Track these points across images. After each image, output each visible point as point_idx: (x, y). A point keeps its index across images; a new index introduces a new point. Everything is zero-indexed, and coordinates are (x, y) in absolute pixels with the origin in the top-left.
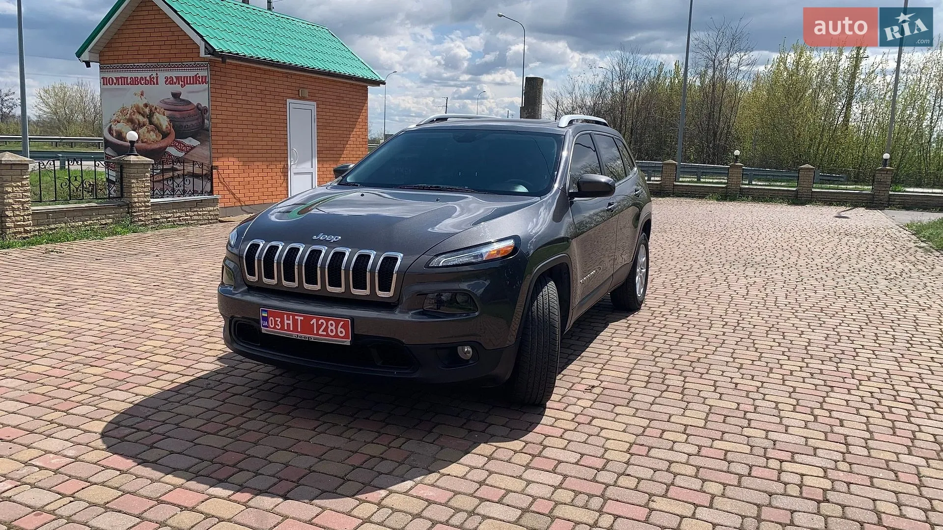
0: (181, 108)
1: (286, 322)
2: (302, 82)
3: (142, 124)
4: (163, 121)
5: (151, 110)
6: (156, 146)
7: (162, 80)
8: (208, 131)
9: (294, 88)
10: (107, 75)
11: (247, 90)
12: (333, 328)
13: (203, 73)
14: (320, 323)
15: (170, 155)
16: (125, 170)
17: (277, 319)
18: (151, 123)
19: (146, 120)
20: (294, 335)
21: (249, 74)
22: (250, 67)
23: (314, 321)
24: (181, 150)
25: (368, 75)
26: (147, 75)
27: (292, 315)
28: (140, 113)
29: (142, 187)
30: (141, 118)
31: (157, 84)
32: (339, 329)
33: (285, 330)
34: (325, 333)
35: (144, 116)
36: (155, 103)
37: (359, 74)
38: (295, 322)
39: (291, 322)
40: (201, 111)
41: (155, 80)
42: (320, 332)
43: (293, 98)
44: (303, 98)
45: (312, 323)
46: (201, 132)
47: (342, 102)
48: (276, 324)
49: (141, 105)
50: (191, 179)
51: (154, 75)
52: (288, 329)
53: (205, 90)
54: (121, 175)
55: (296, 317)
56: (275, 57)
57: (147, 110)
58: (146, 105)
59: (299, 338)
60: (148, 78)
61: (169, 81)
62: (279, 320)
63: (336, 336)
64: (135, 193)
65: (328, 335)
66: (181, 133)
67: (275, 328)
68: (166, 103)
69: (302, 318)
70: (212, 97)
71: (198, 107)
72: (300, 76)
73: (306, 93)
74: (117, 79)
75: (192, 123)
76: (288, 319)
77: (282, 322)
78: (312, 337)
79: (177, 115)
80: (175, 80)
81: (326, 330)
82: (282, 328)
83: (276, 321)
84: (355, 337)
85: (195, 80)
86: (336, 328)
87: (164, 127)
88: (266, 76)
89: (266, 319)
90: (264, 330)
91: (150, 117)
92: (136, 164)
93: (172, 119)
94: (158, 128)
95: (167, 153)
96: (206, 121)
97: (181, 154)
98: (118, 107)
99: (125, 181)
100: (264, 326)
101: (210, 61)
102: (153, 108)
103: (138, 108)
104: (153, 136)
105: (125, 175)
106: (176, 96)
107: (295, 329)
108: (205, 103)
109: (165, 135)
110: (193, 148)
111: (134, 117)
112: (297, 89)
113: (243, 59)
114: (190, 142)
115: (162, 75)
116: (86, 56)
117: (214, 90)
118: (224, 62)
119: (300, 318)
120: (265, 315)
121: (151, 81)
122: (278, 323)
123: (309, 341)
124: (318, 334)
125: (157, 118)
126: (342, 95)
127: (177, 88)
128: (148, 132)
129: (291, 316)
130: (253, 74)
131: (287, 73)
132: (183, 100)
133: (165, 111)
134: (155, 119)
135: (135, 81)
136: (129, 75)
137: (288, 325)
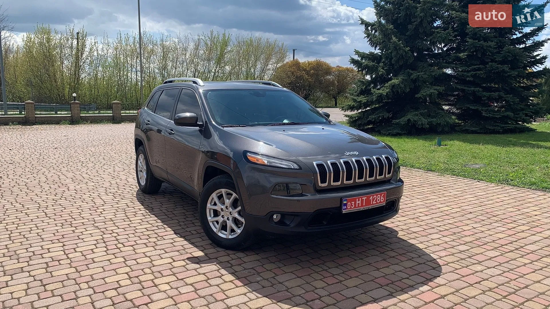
1: (357, 202)
14: (374, 198)
17: (352, 203)
20: (362, 209)
23: (372, 197)
27: (360, 198)
32: (382, 198)
33: (357, 207)
34: (376, 202)
38: (362, 200)
39: (360, 202)
42: (374, 203)
45: (370, 199)
48: (352, 205)
52: (359, 206)
55: (363, 198)
59: (364, 209)
62: (354, 202)
63: (380, 202)
67: (351, 208)
69: (366, 198)
76: (359, 201)
77: (355, 204)
78: (370, 207)
81: (376, 201)
82: (354, 207)
86: (377, 198)
89: (346, 205)
90: (344, 212)
100: (344, 209)
107: (362, 205)
120: (345, 202)
122: (353, 204)
123: (368, 209)
124: (373, 204)
137: (359, 204)
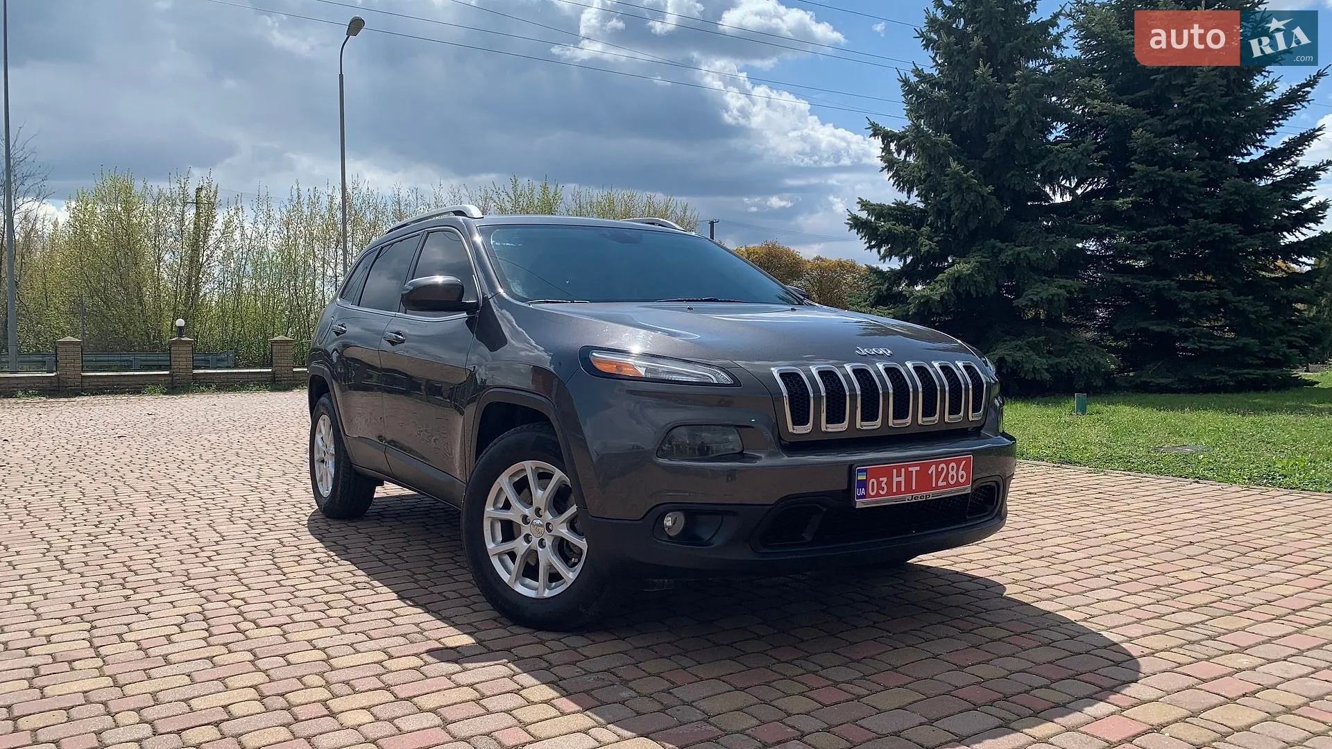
1: (895, 479)
12: (954, 472)
14: (940, 470)
17: (881, 479)
20: (908, 498)
23: (933, 467)
27: (903, 466)
32: (961, 472)
33: (895, 494)
34: (945, 483)
38: (909, 474)
39: (902, 479)
42: (940, 484)
45: (930, 472)
48: (880, 487)
52: (899, 492)
55: (910, 469)
59: (913, 500)
62: (885, 479)
63: (958, 483)
65: (949, 485)
67: (878, 495)
69: (918, 468)
76: (899, 475)
77: (889, 484)
78: (931, 494)
81: (946, 478)
82: (886, 492)
83: (879, 483)
86: (948, 473)
89: (863, 484)
90: (860, 504)
100: (859, 497)
107: (908, 489)
119: (914, 469)
120: (862, 477)
122: (883, 485)
123: (925, 501)
124: (937, 487)
129: (903, 470)
137: (899, 483)
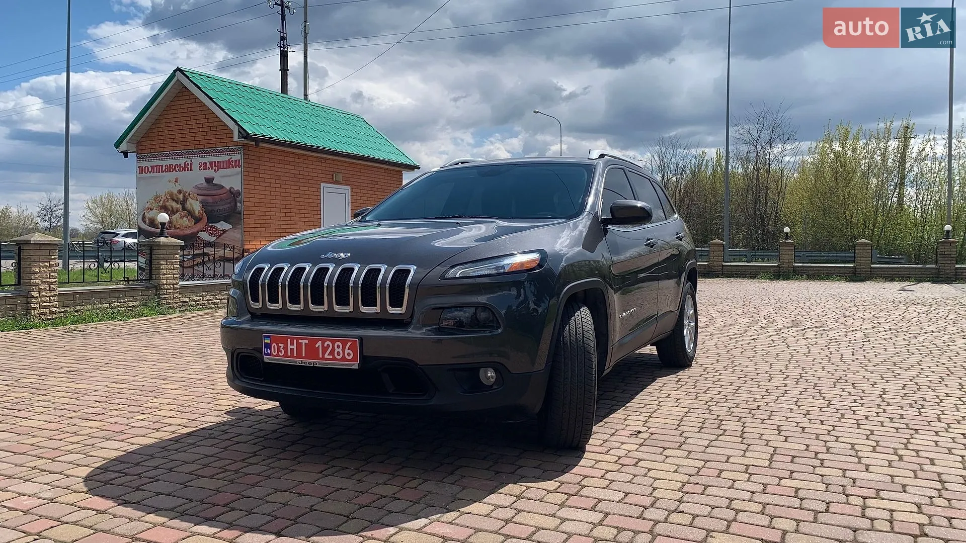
0: (214, 192)
1: (290, 347)
2: (336, 167)
3: (175, 210)
4: (196, 206)
5: (184, 196)
6: (189, 232)
7: (196, 166)
8: (240, 213)
9: (328, 173)
10: (144, 164)
11: (280, 174)
12: (340, 350)
13: (236, 157)
14: (325, 345)
15: (201, 240)
16: (154, 252)
17: (280, 345)
18: (184, 209)
19: (179, 206)
20: (299, 361)
21: (282, 158)
22: (284, 151)
23: (320, 343)
24: (213, 235)
25: (403, 160)
26: (181, 162)
27: (295, 338)
28: (173, 200)
29: (171, 269)
30: (174, 205)
31: (191, 170)
32: (347, 351)
33: (289, 357)
34: (331, 357)
35: (177, 202)
36: (188, 189)
37: (394, 158)
38: (299, 345)
39: (294, 347)
40: (234, 195)
41: (189, 167)
42: (326, 356)
43: (327, 182)
44: (337, 183)
45: (317, 346)
46: (233, 216)
47: (376, 186)
48: (279, 351)
49: (175, 192)
50: (222, 263)
51: (189, 162)
52: (292, 356)
53: (237, 174)
54: (151, 257)
55: (300, 341)
56: (309, 141)
57: (181, 197)
58: (180, 192)
59: (303, 364)
60: (183, 165)
61: (203, 167)
62: (282, 345)
63: (344, 359)
64: (164, 274)
65: (334, 359)
66: (213, 217)
67: (278, 355)
68: (199, 188)
69: (307, 342)
70: (245, 180)
71: (230, 191)
72: (334, 160)
73: (340, 177)
74: (152, 167)
75: (223, 207)
76: (292, 344)
77: (286, 348)
78: (318, 363)
79: (210, 199)
80: (208, 166)
81: (332, 353)
82: (286, 355)
83: (279, 347)
84: (364, 359)
85: (229, 164)
86: (343, 350)
87: (197, 212)
88: (301, 161)
89: (268, 346)
90: (266, 359)
91: (183, 203)
92: (166, 246)
93: (204, 204)
94: (191, 214)
95: (199, 237)
96: (238, 204)
97: (213, 239)
98: (152, 195)
99: (155, 262)
100: (266, 355)
101: (244, 145)
102: (187, 195)
103: (171, 195)
104: (186, 222)
105: (154, 257)
106: (209, 181)
107: (299, 355)
108: (237, 187)
109: (197, 220)
110: (224, 232)
111: (167, 204)
112: (331, 173)
113: (277, 143)
114: (223, 225)
115: (196, 161)
116: (124, 147)
117: (247, 174)
118: (257, 145)
119: (304, 342)
120: (267, 341)
121: (186, 168)
122: (281, 349)
123: (314, 367)
124: (323, 358)
125: (191, 204)
126: (376, 180)
127: (210, 173)
128: (181, 218)
129: (295, 341)
130: (287, 159)
131: (321, 158)
132: (216, 185)
133: (198, 196)
134: (188, 205)
135: (170, 169)
136: (164, 163)
137: (292, 350)
